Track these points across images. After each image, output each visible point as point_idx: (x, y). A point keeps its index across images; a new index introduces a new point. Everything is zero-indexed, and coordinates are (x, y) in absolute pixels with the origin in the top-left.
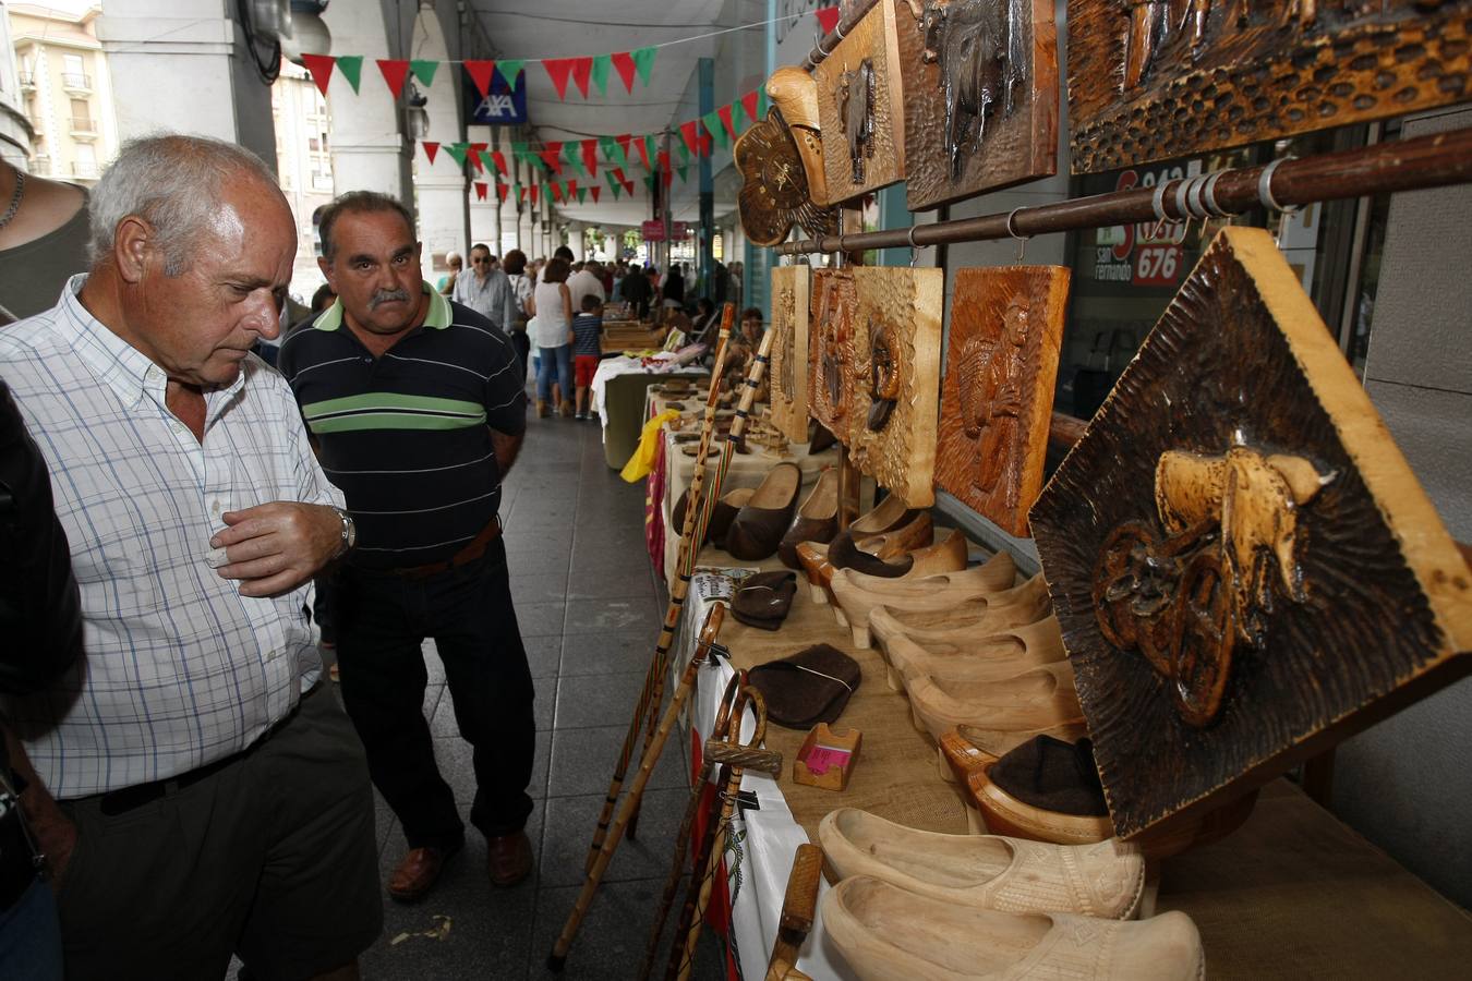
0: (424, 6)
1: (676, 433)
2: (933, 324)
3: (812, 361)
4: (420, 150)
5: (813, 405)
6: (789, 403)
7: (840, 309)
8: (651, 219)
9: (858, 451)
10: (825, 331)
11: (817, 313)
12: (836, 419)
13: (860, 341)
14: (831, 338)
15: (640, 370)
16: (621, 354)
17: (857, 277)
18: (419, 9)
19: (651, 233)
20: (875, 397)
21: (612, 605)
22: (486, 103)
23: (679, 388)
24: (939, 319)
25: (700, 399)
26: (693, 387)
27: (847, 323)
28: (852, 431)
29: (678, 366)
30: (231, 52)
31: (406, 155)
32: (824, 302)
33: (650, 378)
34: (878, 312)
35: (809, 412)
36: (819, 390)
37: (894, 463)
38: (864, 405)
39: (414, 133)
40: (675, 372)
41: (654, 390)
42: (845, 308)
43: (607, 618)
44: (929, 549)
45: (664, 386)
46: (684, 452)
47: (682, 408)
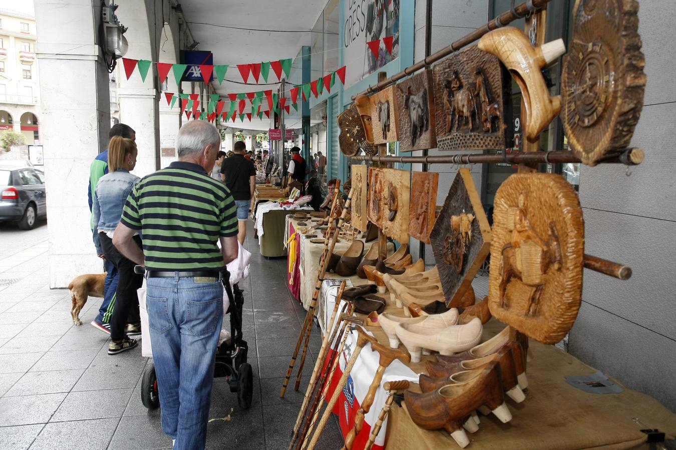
0: (166, 23)
1: (305, 235)
2: (407, 187)
3: (368, 201)
4: (163, 95)
5: (369, 216)
6: (359, 217)
7: (379, 182)
8: (273, 128)
9: (385, 229)
10: (374, 189)
11: (370, 183)
12: (378, 220)
13: (386, 193)
14: (375, 192)
15: (280, 208)
16: (268, 201)
17: (384, 171)
18: (164, 25)
19: (273, 136)
20: (390, 210)
21: (275, 313)
22: (192, 70)
23: (301, 216)
24: (409, 186)
25: (312, 221)
26: (308, 216)
27: (381, 187)
28: (383, 222)
29: (299, 206)
30: (97, 59)
31: (157, 99)
32: (373, 179)
33: (285, 212)
34: (391, 184)
35: (368, 219)
36: (371, 211)
37: (396, 231)
38: (387, 213)
39: (161, 88)
40: (297, 209)
41: (290, 217)
42: (380, 181)
43: (273, 318)
44: (411, 265)
45: (295, 215)
46: (311, 242)
47: (306, 225)
